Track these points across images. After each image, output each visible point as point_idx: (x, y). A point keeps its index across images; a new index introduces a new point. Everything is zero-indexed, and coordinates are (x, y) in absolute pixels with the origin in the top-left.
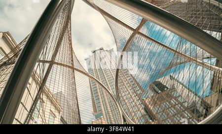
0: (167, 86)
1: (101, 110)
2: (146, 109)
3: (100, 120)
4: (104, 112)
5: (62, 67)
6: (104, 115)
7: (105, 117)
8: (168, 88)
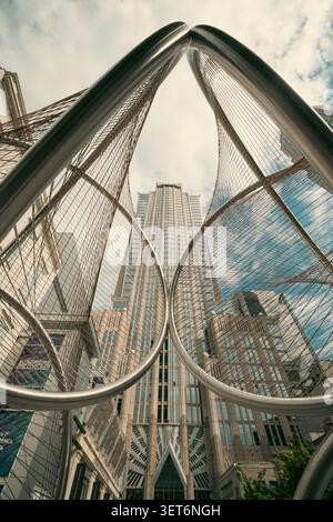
0: (266, 310)
1: (129, 298)
2: (209, 332)
3: (119, 314)
4: (132, 304)
5: (98, 192)
6: (131, 308)
7: (130, 313)
8: (265, 314)
